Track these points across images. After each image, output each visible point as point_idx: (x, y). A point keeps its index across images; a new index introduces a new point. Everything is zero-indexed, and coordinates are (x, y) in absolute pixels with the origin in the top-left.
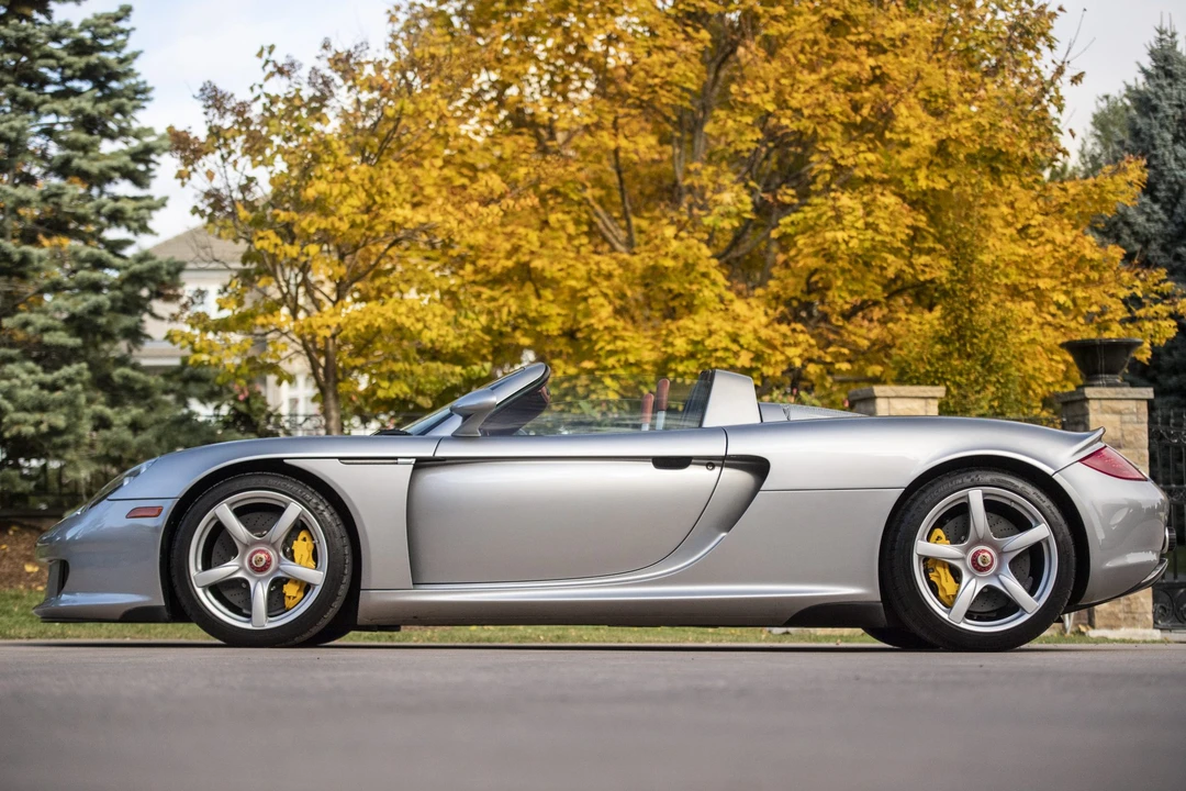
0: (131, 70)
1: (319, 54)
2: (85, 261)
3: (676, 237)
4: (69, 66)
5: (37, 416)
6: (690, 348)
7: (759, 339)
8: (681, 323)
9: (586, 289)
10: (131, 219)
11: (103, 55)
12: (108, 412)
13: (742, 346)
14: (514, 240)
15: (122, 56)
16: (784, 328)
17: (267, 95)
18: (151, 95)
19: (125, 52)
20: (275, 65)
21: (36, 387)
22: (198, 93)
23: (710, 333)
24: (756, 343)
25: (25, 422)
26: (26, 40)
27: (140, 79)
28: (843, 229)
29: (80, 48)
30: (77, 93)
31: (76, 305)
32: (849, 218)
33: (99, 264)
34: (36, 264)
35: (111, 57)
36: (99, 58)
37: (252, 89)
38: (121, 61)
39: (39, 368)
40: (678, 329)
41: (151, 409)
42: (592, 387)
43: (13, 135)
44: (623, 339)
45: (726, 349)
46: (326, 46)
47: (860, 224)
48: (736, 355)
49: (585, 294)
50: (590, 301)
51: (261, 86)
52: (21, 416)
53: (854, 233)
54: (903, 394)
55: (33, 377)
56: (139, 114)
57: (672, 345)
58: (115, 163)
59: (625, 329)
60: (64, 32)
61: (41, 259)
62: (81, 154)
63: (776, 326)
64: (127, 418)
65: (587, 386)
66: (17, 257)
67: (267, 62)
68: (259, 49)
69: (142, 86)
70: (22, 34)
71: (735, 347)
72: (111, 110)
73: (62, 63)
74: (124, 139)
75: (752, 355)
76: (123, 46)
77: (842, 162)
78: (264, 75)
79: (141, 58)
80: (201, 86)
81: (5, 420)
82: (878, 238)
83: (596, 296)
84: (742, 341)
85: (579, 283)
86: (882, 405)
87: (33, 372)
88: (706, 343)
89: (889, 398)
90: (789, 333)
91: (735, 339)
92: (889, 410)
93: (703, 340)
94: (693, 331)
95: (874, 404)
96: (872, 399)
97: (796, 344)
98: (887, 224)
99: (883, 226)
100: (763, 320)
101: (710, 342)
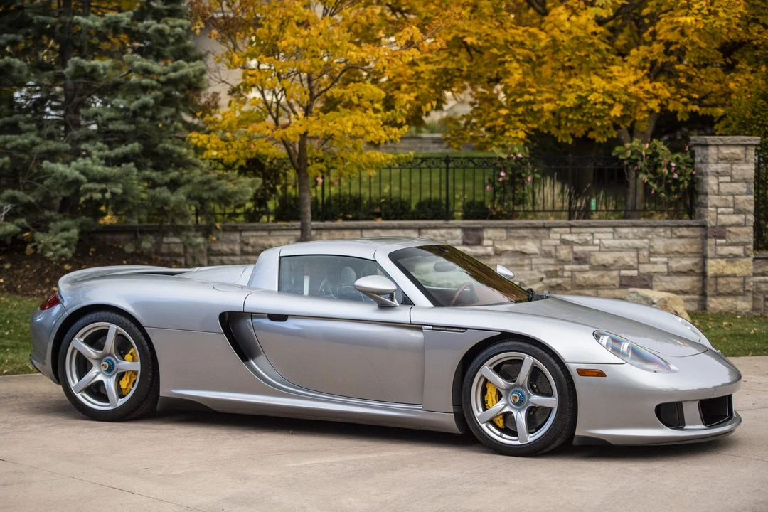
2: (137, 69)
3: (568, 19)
5: (104, 186)
6: (576, 102)
7: (630, 95)
8: (572, 82)
10: (169, 35)
12: (154, 174)
13: (614, 99)
16: (648, 86)
21: (103, 163)
23: (593, 90)
24: (626, 97)
25: (94, 190)
28: (692, 15)
31: (130, 102)
32: (697, 6)
33: (146, 72)
34: (102, 72)
39: (106, 146)
40: (570, 87)
42: (507, 127)
44: (531, 94)
45: (604, 103)
47: (705, 12)
48: (611, 106)
49: (503, 59)
50: (506, 65)
52: (90, 186)
53: (699, 18)
54: (729, 142)
55: (101, 153)
57: (565, 99)
59: (531, 86)
61: (104, 68)
63: (642, 83)
64: (167, 179)
65: (503, 126)
66: (88, 69)
71: (610, 101)
75: (621, 107)
81: (81, 189)
82: (718, 22)
83: (511, 61)
84: (615, 96)
85: (499, 50)
86: (712, 150)
87: (100, 150)
88: (589, 98)
89: (717, 146)
90: (651, 90)
91: (610, 95)
92: (718, 154)
93: (587, 97)
94: (580, 88)
95: (707, 150)
96: (706, 146)
97: (656, 97)
98: (725, 11)
99: (722, 14)
100: (633, 78)
101: (592, 97)
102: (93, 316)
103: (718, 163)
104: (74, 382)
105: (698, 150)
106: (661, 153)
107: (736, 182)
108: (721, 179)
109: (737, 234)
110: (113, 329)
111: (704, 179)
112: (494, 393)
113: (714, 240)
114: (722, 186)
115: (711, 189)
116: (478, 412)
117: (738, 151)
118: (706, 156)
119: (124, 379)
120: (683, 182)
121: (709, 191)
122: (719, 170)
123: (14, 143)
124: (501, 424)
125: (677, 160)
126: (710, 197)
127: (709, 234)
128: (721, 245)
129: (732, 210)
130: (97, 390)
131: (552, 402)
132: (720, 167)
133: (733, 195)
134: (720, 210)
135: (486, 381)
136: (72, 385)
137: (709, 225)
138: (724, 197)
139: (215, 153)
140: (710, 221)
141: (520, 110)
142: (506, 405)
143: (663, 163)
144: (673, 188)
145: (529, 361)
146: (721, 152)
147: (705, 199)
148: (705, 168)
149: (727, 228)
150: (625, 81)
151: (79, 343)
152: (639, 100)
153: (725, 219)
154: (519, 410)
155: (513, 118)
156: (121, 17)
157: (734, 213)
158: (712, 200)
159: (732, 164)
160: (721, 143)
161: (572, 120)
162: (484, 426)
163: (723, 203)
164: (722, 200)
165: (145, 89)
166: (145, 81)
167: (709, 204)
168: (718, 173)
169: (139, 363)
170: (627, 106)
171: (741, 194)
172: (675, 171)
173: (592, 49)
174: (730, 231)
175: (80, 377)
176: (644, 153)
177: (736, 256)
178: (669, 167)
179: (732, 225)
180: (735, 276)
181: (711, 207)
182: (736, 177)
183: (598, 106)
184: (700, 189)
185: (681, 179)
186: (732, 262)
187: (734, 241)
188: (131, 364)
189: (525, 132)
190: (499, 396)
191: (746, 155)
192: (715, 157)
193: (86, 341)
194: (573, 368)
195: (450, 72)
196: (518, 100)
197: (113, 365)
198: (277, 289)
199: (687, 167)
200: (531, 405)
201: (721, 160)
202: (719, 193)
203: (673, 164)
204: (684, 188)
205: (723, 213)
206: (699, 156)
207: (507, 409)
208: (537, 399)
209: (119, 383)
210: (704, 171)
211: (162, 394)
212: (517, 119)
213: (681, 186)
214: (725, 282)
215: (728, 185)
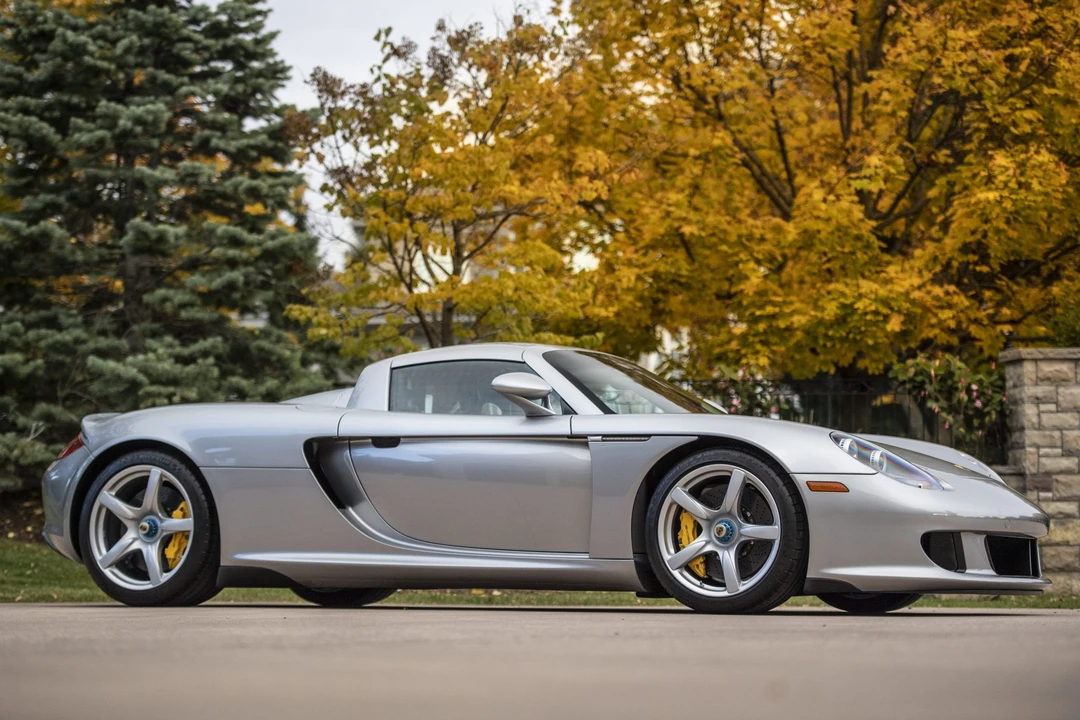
0: (271, 50)
1: (434, 35)
2: (221, 238)
3: (825, 200)
4: (206, 48)
5: (171, 389)
6: (839, 312)
7: (913, 302)
8: (832, 287)
9: (736, 254)
10: (267, 196)
11: (241, 36)
13: (892, 309)
14: (664, 207)
15: (259, 36)
16: (938, 291)
17: (387, 76)
18: (290, 73)
19: (264, 32)
20: (392, 47)
21: (172, 360)
22: (309, 79)
23: (860, 296)
24: (908, 305)
25: (158, 396)
26: (164, 24)
27: (278, 59)
28: (997, 189)
29: (216, 31)
30: (216, 74)
31: (211, 281)
32: (1001, 177)
33: (235, 242)
34: (173, 242)
35: (248, 38)
36: (235, 41)
37: (372, 70)
38: (257, 42)
39: (177, 342)
40: (829, 293)
41: (287, 379)
42: (743, 352)
43: (150, 118)
44: (774, 304)
45: (876, 313)
46: (441, 27)
47: (1013, 185)
48: (886, 318)
49: (736, 259)
50: (741, 266)
51: (380, 68)
52: (154, 389)
53: (1006, 193)
54: (1051, 355)
55: (170, 351)
56: (279, 93)
57: (823, 309)
58: (252, 142)
59: (775, 294)
60: (201, 16)
61: (177, 237)
62: (218, 134)
63: (929, 288)
65: (738, 351)
66: (154, 236)
67: (385, 44)
68: (375, 33)
69: (280, 66)
70: (160, 19)
71: (885, 311)
72: (249, 90)
73: (200, 46)
74: (266, 116)
75: (902, 318)
76: (260, 26)
77: (996, 120)
78: (382, 57)
79: (279, 38)
80: (312, 71)
81: (141, 392)
82: (1031, 198)
83: (748, 260)
84: (893, 304)
85: (730, 247)
86: (1029, 367)
87: (170, 346)
88: (856, 306)
89: (1035, 360)
90: (942, 295)
91: (885, 302)
92: (1037, 372)
93: (852, 304)
94: (843, 294)
95: (1021, 366)
96: (1019, 361)
97: (950, 306)
98: (1040, 183)
99: (1036, 186)
100: (916, 281)
101: (860, 305)
102: (129, 458)
103: (1037, 384)
104: (100, 553)
105: (1010, 371)
106: (957, 372)
107: (1065, 411)
108: (1043, 407)
109: (1068, 485)
110: (156, 474)
111: (1019, 409)
112: (691, 526)
113: (1035, 493)
114: (1044, 417)
115: (1029, 421)
116: (668, 554)
117: (1065, 367)
118: (1019, 377)
119: (171, 544)
120: (989, 413)
121: (1026, 424)
122: (1040, 395)
123: (50, 341)
124: (701, 571)
125: (980, 382)
126: (1027, 432)
127: (1029, 484)
128: (1046, 500)
129: (1059, 451)
130: (133, 564)
131: (772, 532)
132: (1041, 390)
133: (1060, 429)
134: (1043, 451)
135: (680, 510)
136: (98, 557)
137: (1028, 472)
138: (1047, 433)
139: (323, 331)
140: (1029, 465)
141: (761, 327)
142: (707, 543)
143: (960, 385)
144: (976, 422)
145: (738, 475)
146: (1042, 370)
147: (1021, 437)
148: (1020, 393)
149: (1054, 477)
150: (906, 284)
151: (108, 498)
152: (926, 309)
153: (1050, 464)
154: (727, 549)
155: (751, 339)
156: (199, 168)
157: (1063, 455)
158: (1031, 436)
159: (1057, 387)
160: (1041, 356)
161: (831, 338)
162: (676, 574)
163: (1047, 441)
164: (1044, 436)
165: (233, 264)
166: (232, 252)
167: (1027, 442)
168: (1037, 398)
169: (191, 520)
170: (909, 318)
171: (1072, 428)
172: (978, 398)
173: (859, 244)
174: (1057, 481)
175: (110, 545)
176: (933, 373)
177: (1069, 516)
178: (969, 391)
179: (1061, 472)
180: (1067, 544)
181: (1030, 446)
182: (1064, 405)
183: (869, 317)
184: (1015, 424)
185: (987, 409)
186: (1063, 524)
187: (1064, 494)
188: (180, 522)
189: (769, 358)
190: (698, 530)
191: (1076, 373)
192: (1034, 377)
193: (119, 495)
194: (801, 480)
195: (663, 277)
196: (758, 313)
197: (156, 527)
198: (386, 408)
199: (994, 392)
200: (743, 539)
201: (1042, 380)
202: (1040, 427)
203: (974, 387)
204: (990, 421)
205: (1047, 456)
206: (1011, 378)
207: (709, 548)
208: (751, 530)
209: (163, 551)
210: (1018, 396)
211: (224, 562)
212: (757, 339)
213: (987, 419)
214: (1053, 552)
215: (1053, 416)
